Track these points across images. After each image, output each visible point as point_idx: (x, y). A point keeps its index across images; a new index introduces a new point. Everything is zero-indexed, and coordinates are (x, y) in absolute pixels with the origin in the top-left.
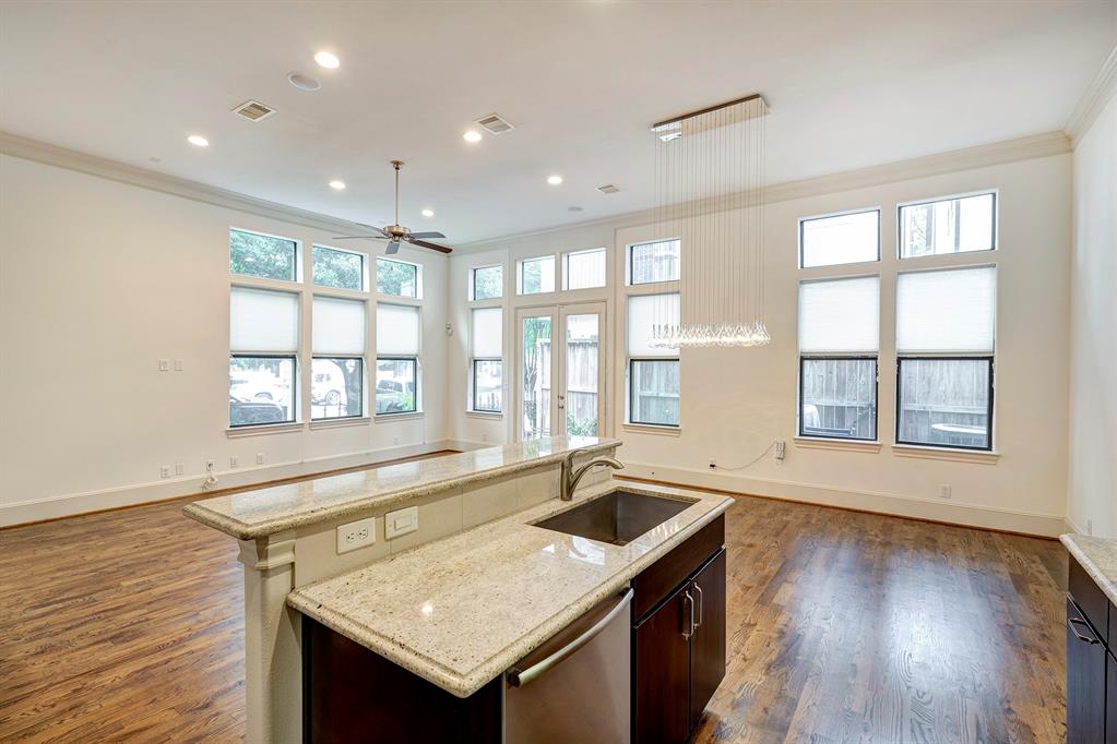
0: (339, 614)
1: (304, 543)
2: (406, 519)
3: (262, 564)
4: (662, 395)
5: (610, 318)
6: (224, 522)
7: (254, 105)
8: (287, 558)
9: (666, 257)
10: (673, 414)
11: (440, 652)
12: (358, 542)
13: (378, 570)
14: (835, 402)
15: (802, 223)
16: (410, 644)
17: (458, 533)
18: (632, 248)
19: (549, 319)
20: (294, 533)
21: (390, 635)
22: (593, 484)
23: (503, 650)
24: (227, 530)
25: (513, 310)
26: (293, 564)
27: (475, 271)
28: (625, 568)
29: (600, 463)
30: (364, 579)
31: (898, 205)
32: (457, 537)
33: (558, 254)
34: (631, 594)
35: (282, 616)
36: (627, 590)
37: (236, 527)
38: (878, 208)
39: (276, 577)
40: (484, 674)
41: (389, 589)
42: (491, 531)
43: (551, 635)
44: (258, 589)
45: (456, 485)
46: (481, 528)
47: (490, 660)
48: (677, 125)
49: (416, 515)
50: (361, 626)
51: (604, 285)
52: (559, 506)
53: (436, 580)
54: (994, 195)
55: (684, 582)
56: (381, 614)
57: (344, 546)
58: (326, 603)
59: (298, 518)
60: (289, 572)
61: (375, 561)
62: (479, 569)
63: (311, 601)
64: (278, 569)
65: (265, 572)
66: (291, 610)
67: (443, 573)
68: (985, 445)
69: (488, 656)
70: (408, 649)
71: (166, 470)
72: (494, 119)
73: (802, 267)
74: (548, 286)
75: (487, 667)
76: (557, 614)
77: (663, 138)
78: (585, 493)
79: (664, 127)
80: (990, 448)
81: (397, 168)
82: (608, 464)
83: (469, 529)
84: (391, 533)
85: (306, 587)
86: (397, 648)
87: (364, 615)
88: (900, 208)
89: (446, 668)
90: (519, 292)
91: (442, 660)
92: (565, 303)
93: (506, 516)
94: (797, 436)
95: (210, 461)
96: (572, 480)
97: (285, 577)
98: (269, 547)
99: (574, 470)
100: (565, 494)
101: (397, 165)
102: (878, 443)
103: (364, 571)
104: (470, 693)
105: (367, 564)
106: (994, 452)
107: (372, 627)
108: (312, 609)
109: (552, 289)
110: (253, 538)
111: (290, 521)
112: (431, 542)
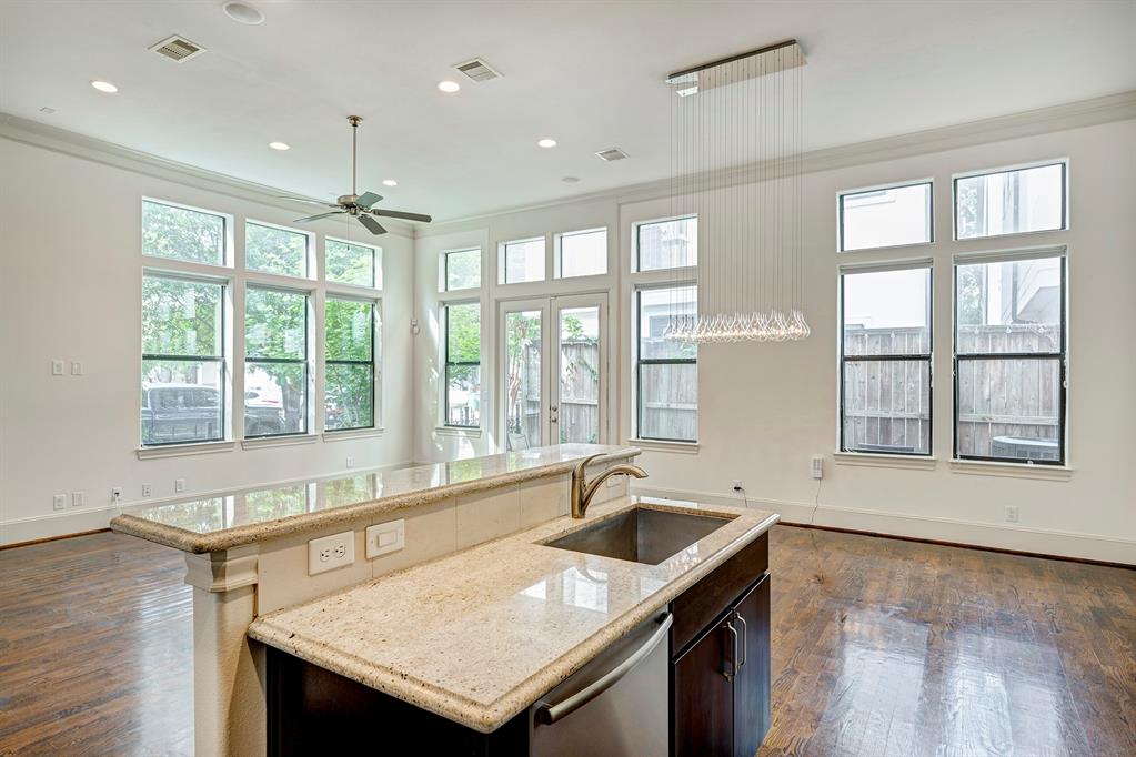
0: (319, 644)
1: (268, 559)
2: (390, 535)
3: (219, 585)
4: (673, 406)
5: (613, 311)
6: (168, 534)
7: (178, 42)
8: (248, 578)
9: (677, 241)
10: (689, 428)
11: (454, 682)
12: (334, 562)
13: (361, 595)
14: (880, 413)
15: (841, 197)
16: (414, 673)
17: (452, 554)
18: (638, 227)
19: (537, 314)
20: (256, 547)
21: (388, 665)
22: (609, 501)
23: (531, 678)
24: (172, 544)
25: (493, 304)
26: (255, 586)
27: (446, 255)
28: (662, 589)
29: (620, 472)
30: (345, 605)
31: (954, 176)
32: (451, 559)
33: (549, 234)
34: (669, 620)
35: (241, 652)
36: (664, 616)
37: (185, 538)
38: (931, 180)
39: (235, 602)
40: (511, 706)
41: (377, 616)
42: (492, 552)
43: (584, 662)
44: (213, 614)
45: (450, 495)
46: (479, 549)
47: (516, 689)
48: (694, 76)
49: (402, 530)
50: (349, 656)
51: (605, 272)
52: (569, 524)
53: (432, 605)
54: (1064, 165)
55: (725, 612)
56: (373, 642)
57: (316, 566)
58: (300, 631)
59: (263, 529)
60: (251, 596)
61: (354, 586)
62: (485, 592)
63: (280, 630)
64: (237, 592)
65: (222, 595)
66: (254, 644)
67: (441, 597)
68: (1056, 458)
69: (513, 685)
70: (413, 680)
71: (59, 500)
72: (477, 65)
73: (842, 250)
74: (536, 273)
75: (514, 696)
76: (590, 638)
77: (680, 93)
78: (599, 510)
79: (682, 79)
80: (1062, 463)
81: (355, 125)
82: (629, 472)
83: (465, 550)
84: (373, 551)
85: (271, 614)
86: (398, 679)
87: (351, 644)
88: (956, 180)
89: (463, 699)
90: (501, 281)
91: (457, 690)
92: (557, 293)
93: (507, 536)
94: (838, 451)
95: (116, 489)
96: (586, 494)
97: (247, 600)
98: (228, 563)
99: (587, 480)
100: (577, 512)
101: (355, 120)
102: (933, 458)
103: (343, 596)
104: (496, 727)
105: (345, 589)
106: (1067, 466)
107: (363, 656)
108: (282, 641)
109: (541, 277)
110: (208, 551)
111: (253, 531)
112: (420, 564)
